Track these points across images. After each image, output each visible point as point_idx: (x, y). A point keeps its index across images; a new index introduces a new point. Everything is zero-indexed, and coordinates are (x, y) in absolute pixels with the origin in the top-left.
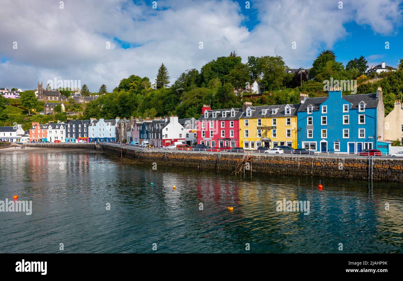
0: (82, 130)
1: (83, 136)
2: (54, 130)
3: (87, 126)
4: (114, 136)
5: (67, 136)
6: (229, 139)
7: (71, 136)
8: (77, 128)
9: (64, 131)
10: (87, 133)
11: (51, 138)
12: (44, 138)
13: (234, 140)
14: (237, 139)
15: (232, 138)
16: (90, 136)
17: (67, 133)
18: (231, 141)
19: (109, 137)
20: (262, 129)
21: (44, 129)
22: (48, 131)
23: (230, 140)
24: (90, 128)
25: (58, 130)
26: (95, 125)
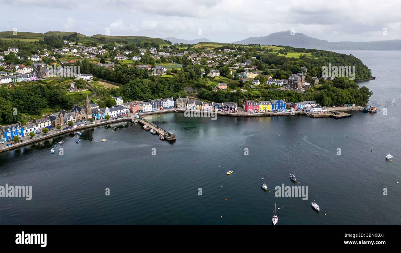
0: (160, 104)
1: (160, 107)
2: (146, 106)
3: (162, 103)
4: (173, 105)
5: (153, 108)
6: (256, 110)
7: (155, 108)
8: (157, 104)
9: (151, 106)
10: (162, 105)
11: (144, 110)
12: (141, 110)
13: (258, 110)
16: (163, 106)
17: (153, 106)
19: (171, 106)
21: (141, 106)
22: (143, 106)
24: (163, 103)
25: (148, 106)
26: (166, 102)
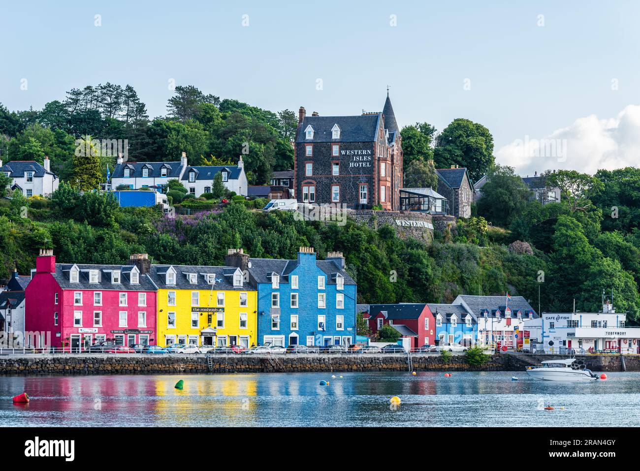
6: (137, 331)
13: (146, 332)
14: (153, 330)
15: (143, 329)
18: (140, 335)
20: (200, 311)
23: (139, 332)
